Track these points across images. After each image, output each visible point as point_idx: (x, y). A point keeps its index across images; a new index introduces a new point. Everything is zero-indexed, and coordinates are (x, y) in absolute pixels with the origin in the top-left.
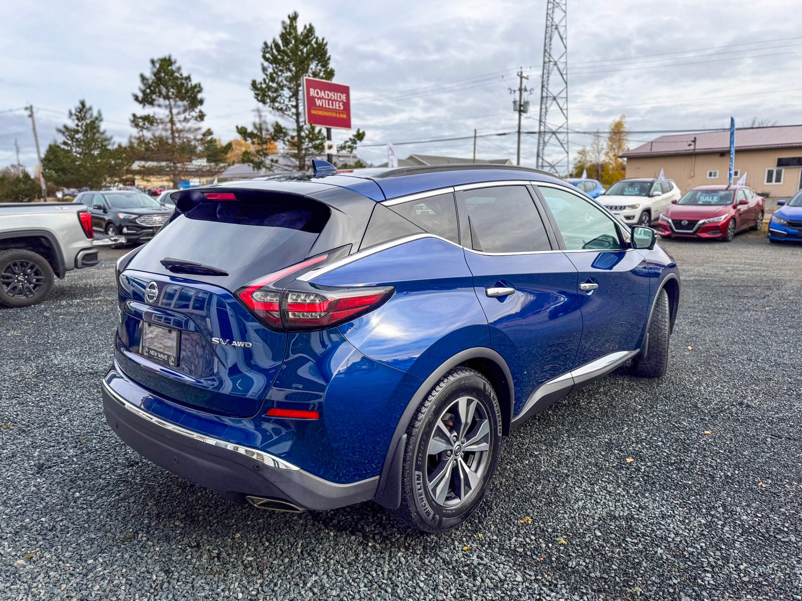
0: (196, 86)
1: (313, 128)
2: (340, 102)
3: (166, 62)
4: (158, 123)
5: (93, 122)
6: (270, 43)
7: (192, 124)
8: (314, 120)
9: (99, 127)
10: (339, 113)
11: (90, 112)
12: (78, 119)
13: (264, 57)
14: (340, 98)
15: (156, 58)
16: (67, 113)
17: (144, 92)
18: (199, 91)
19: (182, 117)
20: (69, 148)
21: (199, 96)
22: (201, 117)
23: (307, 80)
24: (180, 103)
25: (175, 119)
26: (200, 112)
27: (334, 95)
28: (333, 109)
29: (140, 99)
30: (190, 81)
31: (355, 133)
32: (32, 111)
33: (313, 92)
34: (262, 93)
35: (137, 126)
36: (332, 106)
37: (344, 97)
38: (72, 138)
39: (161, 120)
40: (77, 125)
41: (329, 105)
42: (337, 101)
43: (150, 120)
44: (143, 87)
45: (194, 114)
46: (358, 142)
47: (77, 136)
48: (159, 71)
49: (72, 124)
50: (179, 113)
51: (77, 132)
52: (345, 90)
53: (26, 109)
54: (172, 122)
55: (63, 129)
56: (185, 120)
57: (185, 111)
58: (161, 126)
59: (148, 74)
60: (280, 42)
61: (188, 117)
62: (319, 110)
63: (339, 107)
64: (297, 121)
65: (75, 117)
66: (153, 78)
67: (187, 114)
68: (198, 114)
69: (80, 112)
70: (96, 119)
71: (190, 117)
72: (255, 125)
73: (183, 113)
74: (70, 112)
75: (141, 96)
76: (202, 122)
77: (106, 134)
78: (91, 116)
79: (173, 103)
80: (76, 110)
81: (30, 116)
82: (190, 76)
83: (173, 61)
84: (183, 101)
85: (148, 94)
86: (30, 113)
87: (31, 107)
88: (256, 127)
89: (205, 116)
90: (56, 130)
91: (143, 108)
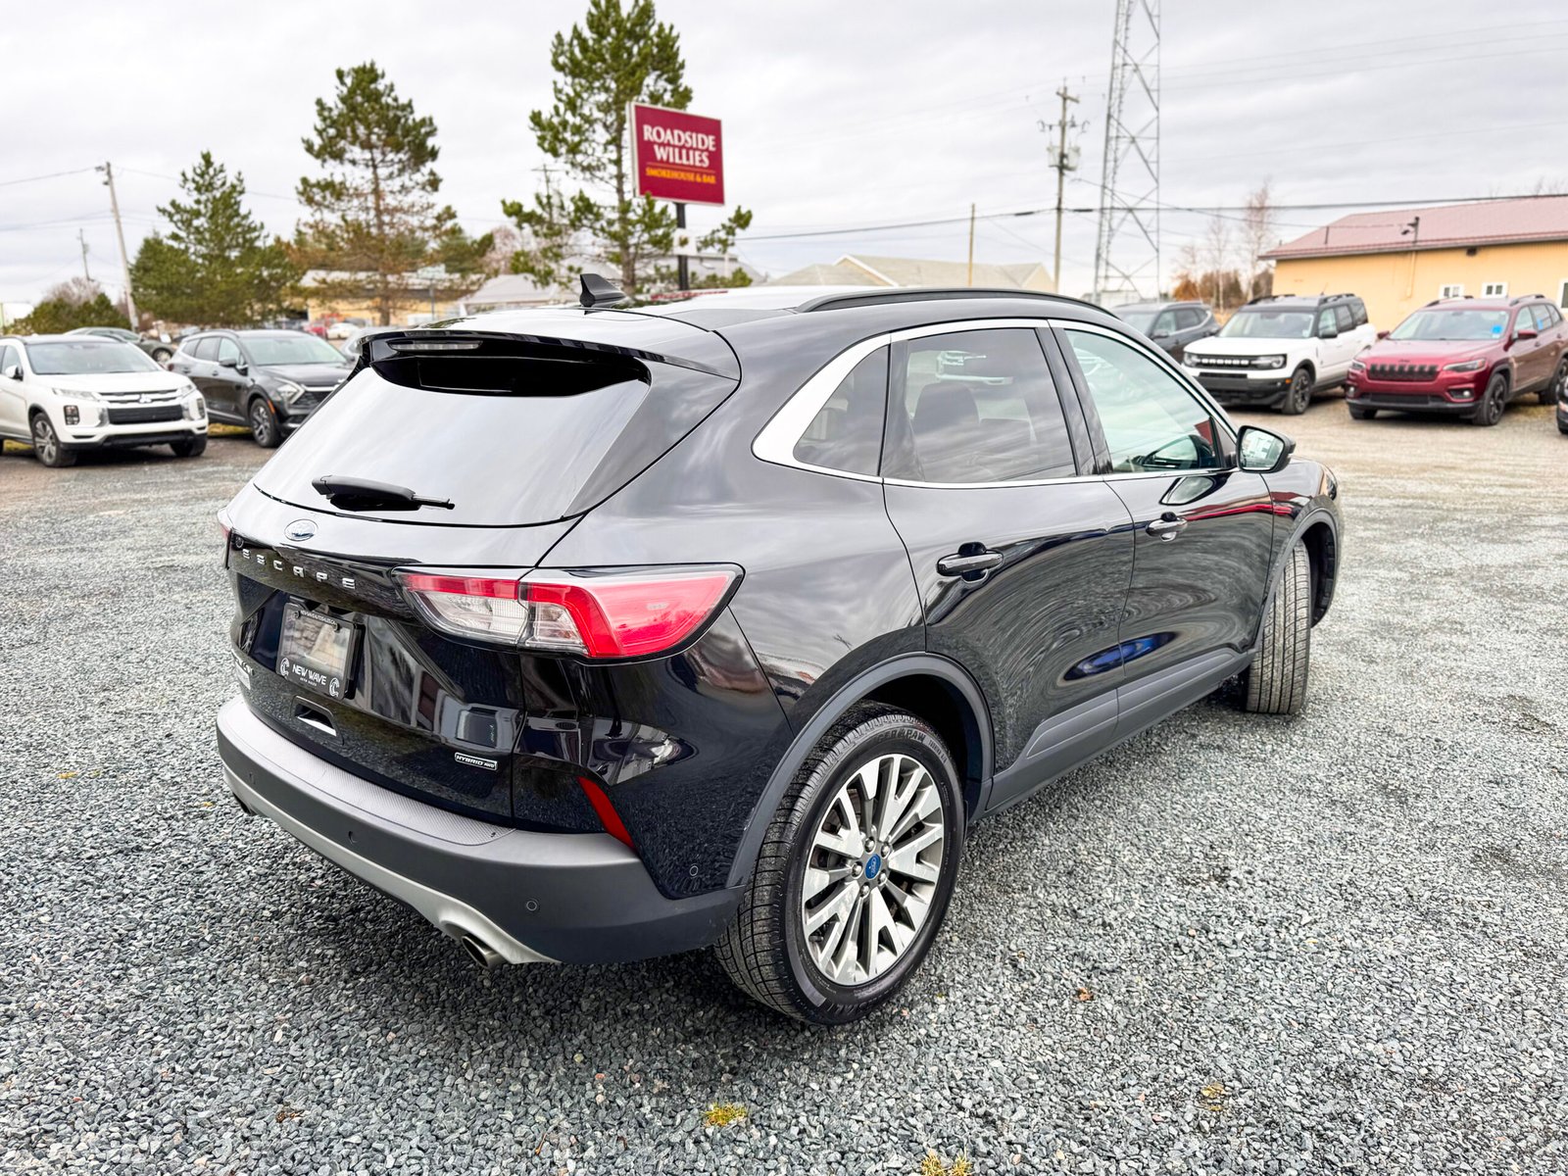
0: (423, 122)
1: (651, 205)
2: (702, 151)
3: (367, 76)
4: (351, 196)
5: (227, 195)
6: (567, 36)
7: (417, 197)
8: (650, 187)
9: (238, 203)
10: (701, 174)
11: (221, 175)
12: (198, 189)
13: (555, 64)
14: (703, 143)
15: (345, 68)
16: (182, 178)
17: (320, 133)
18: (432, 133)
19: (396, 184)
20: (183, 246)
21: (430, 142)
22: (434, 183)
23: (637, 108)
24: (391, 156)
25: (383, 185)
26: (432, 173)
27: (691, 137)
28: (689, 166)
29: (316, 147)
30: (412, 112)
31: (732, 215)
32: (109, 173)
33: (649, 133)
34: (552, 136)
35: (310, 201)
36: (688, 159)
37: (710, 141)
38: (188, 224)
39: (356, 189)
40: (198, 202)
41: (681, 158)
42: (697, 149)
43: (335, 189)
44: (320, 125)
45: (418, 177)
46: (738, 231)
47: (196, 223)
48: (352, 92)
49: (187, 200)
50: (391, 176)
51: (197, 214)
52: (712, 127)
53: (99, 168)
54: (377, 192)
55: (173, 211)
56: (404, 189)
57: (401, 171)
58: (355, 202)
59: (332, 100)
60: (587, 34)
61: (409, 184)
62: (663, 168)
63: (701, 161)
64: (620, 191)
65: (192, 186)
66: (340, 105)
67: (405, 179)
68: (427, 177)
69: (202, 176)
70: (234, 187)
71: (412, 184)
72: (538, 197)
73: (399, 175)
74: (184, 175)
75: (317, 142)
76: (435, 194)
77: (251, 218)
78: (224, 184)
79: (378, 156)
80: (194, 170)
81: (106, 183)
82: (410, 101)
83: (380, 72)
84: (398, 152)
85: (331, 138)
86: (106, 178)
87: (109, 165)
88: (540, 203)
89: (441, 180)
90: (156, 211)
91: (323, 166)
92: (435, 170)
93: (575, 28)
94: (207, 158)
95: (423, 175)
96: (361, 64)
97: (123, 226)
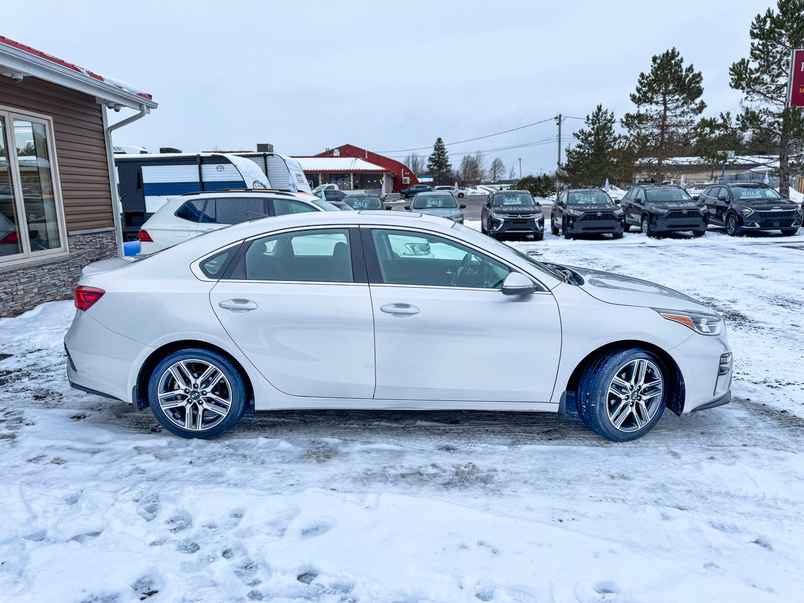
0: (697, 75)
3: (669, 56)
4: (647, 121)
5: (606, 124)
6: (763, 15)
7: (686, 118)
9: (611, 128)
11: (605, 116)
12: (593, 124)
13: (753, 35)
15: (658, 55)
16: (586, 118)
17: (638, 90)
18: (698, 82)
19: (678, 112)
20: (582, 150)
21: (702, 85)
22: (701, 108)
23: (796, 51)
24: (677, 97)
25: (668, 113)
26: (702, 103)
29: (636, 98)
30: (691, 71)
32: (560, 120)
35: (626, 125)
38: (585, 140)
39: (652, 117)
40: (593, 129)
43: (640, 118)
44: (639, 87)
45: (692, 106)
47: (591, 138)
48: (660, 65)
49: (588, 129)
50: (677, 107)
51: (590, 135)
53: (556, 118)
54: (664, 117)
55: (580, 134)
57: (683, 105)
58: (650, 123)
59: (648, 71)
60: (777, 12)
61: (686, 110)
65: (590, 122)
66: (651, 75)
67: (685, 108)
68: (698, 106)
69: (596, 117)
70: (610, 121)
71: (688, 110)
72: (722, 115)
73: (682, 107)
74: (588, 117)
75: (637, 95)
76: (699, 115)
77: (615, 134)
78: (604, 120)
79: (667, 98)
80: (593, 114)
81: (558, 124)
82: (692, 65)
83: (676, 53)
84: (682, 94)
85: (645, 93)
86: (558, 122)
87: (560, 116)
88: (723, 117)
89: (706, 106)
90: (573, 135)
91: (638, 107)
92: (705, 101)
93: (769, 11)
94: (599, 109)
95: (696, 104)
96: (665, 52)
97: (562, 143)
